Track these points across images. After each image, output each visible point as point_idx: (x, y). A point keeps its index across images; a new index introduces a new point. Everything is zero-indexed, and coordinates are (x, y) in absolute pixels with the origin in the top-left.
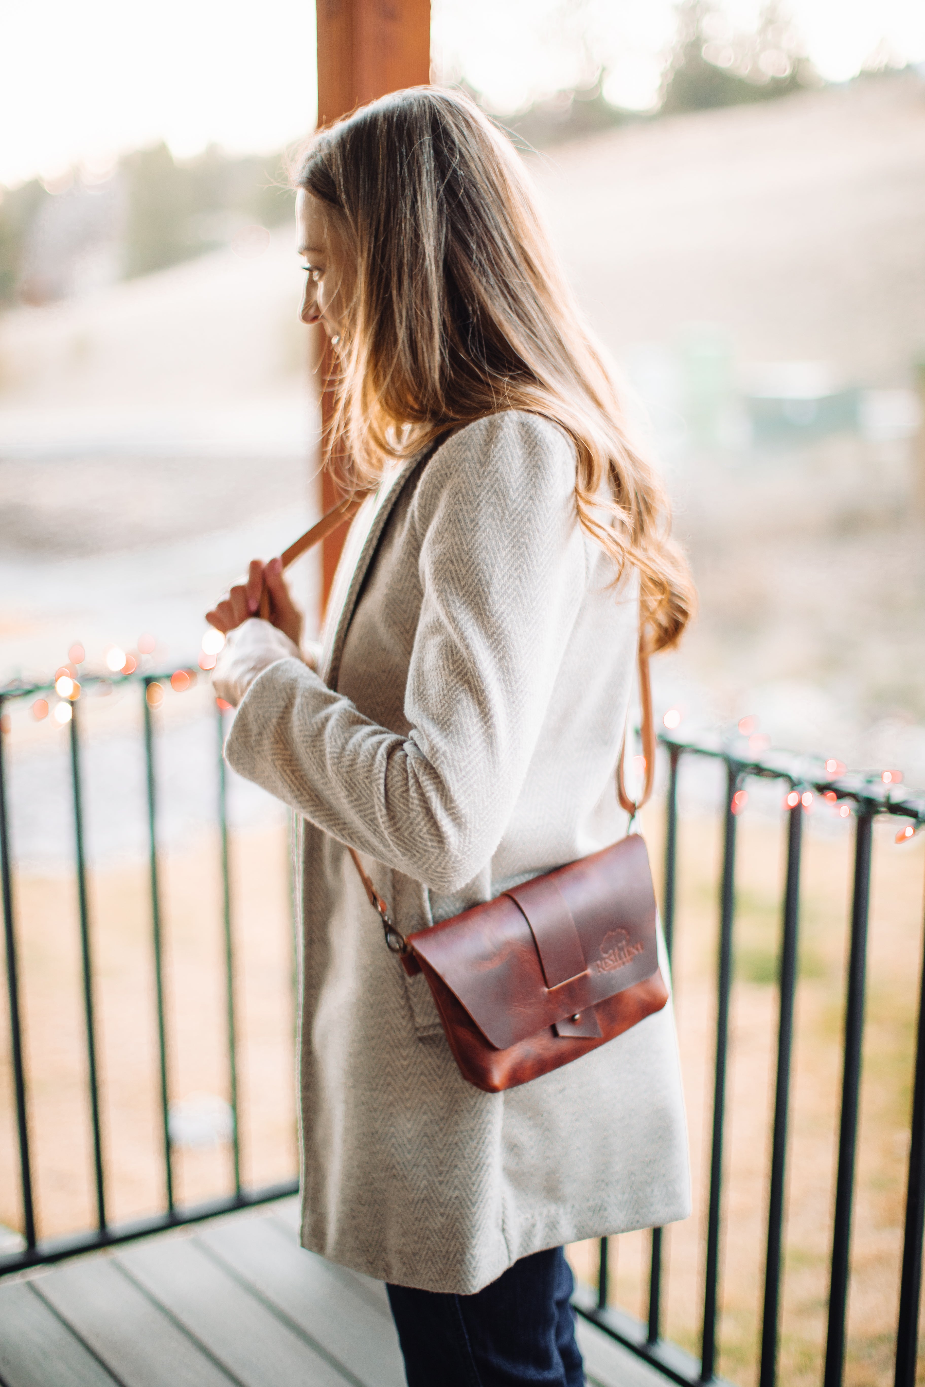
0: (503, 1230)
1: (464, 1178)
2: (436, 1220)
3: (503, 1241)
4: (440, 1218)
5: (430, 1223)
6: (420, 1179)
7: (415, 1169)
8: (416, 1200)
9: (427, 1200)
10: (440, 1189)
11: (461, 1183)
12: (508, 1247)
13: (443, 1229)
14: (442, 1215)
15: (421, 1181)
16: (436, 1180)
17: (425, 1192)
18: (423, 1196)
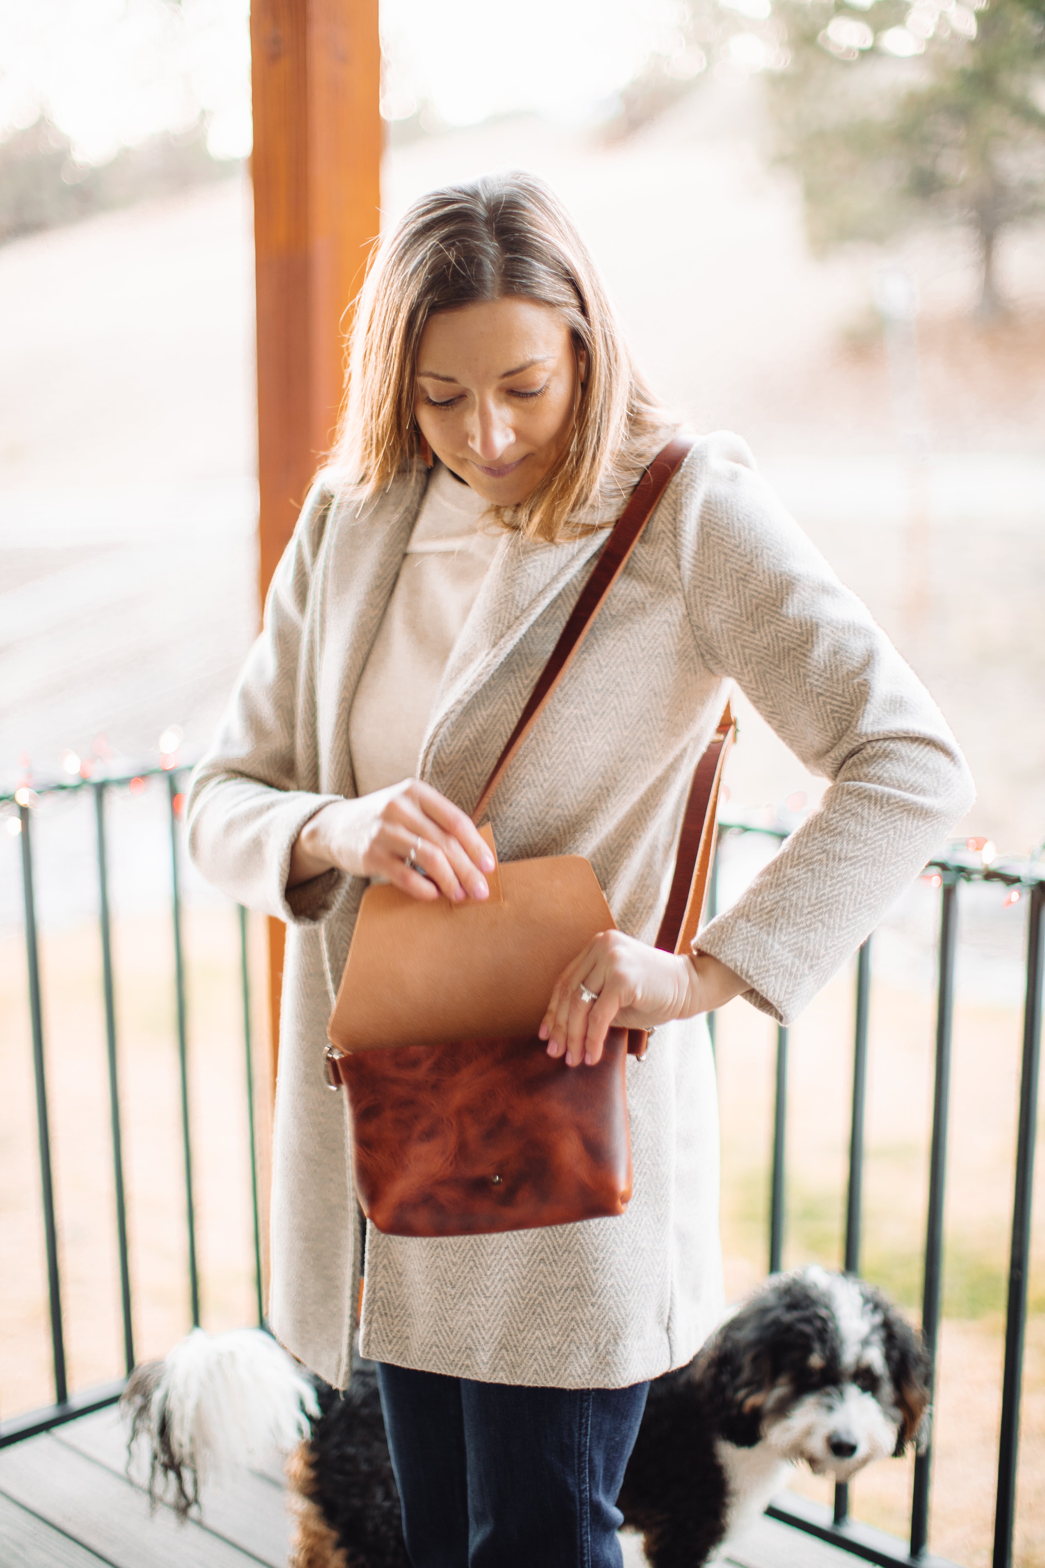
0: (668, 1329)
1: (621, 1265)
2: (586, 1310)
3: (666, 1340)
4: (590, 1307)
5: (578, 1313)
6: (571, 1266)
7: (565, 1255)
8: (565, 1286)
9: (578, 1288)
10: (594, 1277)
11: (617, 1269)
12: (671, 1348)
13: (592, 1319)
14: (593, 1305)
15: (573, 1268)
16: (590, 1267)
17: (576, 1279)
18: (573, 1283)
